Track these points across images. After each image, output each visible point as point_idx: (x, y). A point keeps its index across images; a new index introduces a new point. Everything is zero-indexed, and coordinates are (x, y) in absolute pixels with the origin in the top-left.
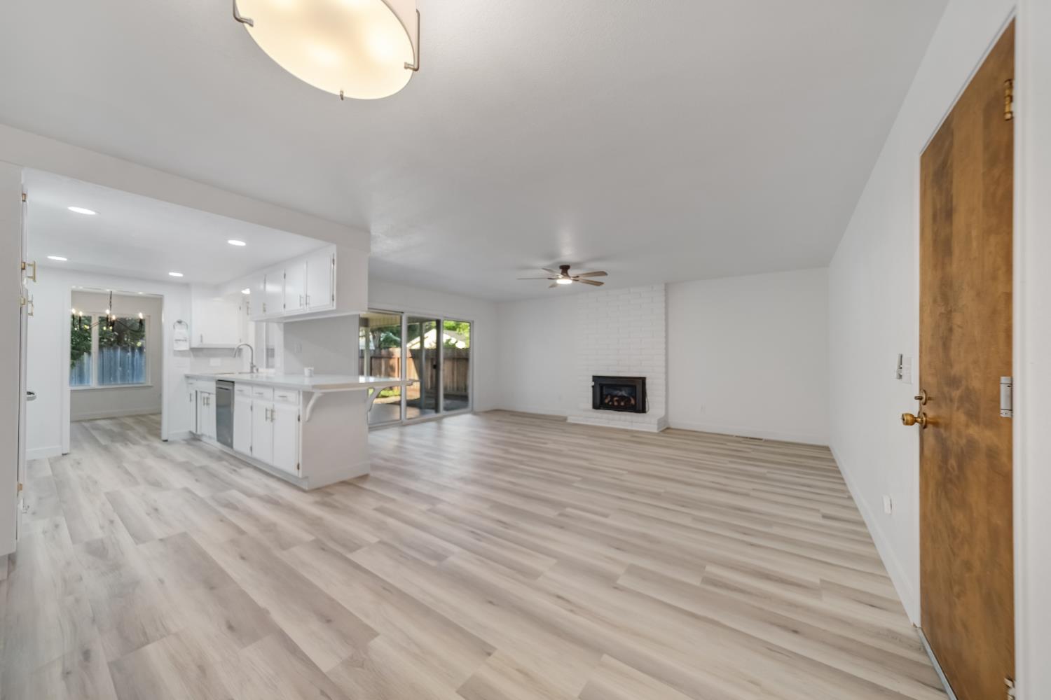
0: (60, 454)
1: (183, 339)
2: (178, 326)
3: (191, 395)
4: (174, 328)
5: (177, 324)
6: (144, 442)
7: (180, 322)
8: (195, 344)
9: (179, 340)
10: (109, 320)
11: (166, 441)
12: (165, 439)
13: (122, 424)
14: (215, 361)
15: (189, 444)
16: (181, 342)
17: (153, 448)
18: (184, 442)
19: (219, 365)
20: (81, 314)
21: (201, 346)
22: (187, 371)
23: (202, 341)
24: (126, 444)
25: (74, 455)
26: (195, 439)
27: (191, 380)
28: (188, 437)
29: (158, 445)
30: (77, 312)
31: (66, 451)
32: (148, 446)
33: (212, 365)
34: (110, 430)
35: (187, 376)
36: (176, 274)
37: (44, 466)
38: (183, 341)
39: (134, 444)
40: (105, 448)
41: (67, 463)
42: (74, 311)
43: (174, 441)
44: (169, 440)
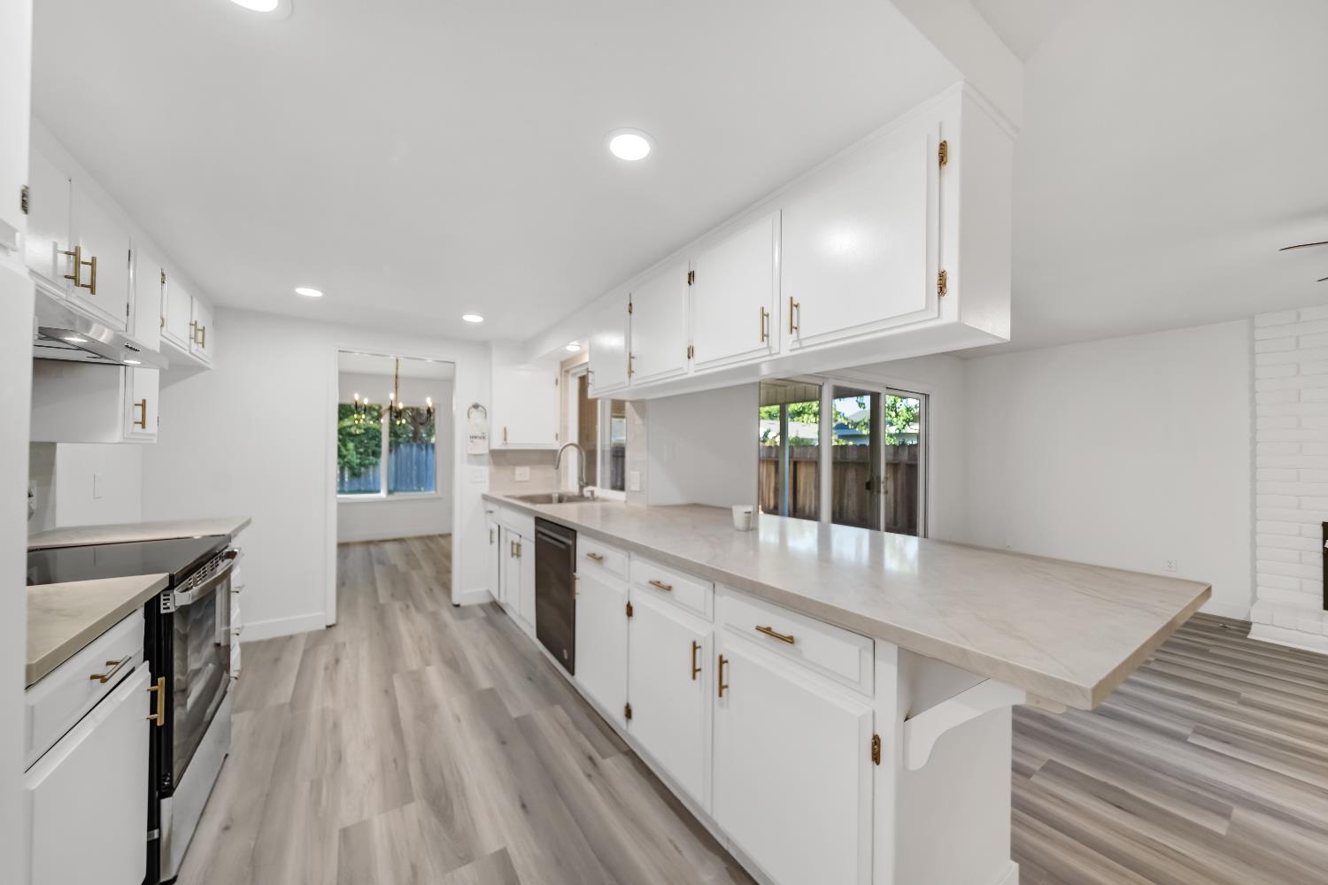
0: (323, 627)
1: (480, 435)
2: (474, 413)
3: (491, 532)
4: (469, 417)
5: (473, 409)
6: (430, 607)
7: (476, 406)
8: (497, 444)
9: (476, 437)
10: (394, 409)
11: (458, 606)
12: (456, 603)
13: (409, 555)
14: (523, 473)
15: (489, 621)
16: (477, 440)
17: (440, 627)
18: (482, 614)
19: (528, 479)
20: (366, 401)
21: (504, 448)
22: (485, 489)
23: (505, 439)
24: (408, 607)
25: (340, 630)
26: (496, 607)
27: (491, 507)
28: (485, 600)
29: (447, 616)
30: (362, 398)
31: (332, 621)
32: (434, 617)
33: (518, 478)
34: (395, 567)
35: (486, 498)
36: (473, 318)
37: (294, 659)
38: (480, 438)
39: (418, 609)
40: (381, 614)
41: (324, 656)
42: (357, 397)
43: (468, 608)
44: (462, 604)
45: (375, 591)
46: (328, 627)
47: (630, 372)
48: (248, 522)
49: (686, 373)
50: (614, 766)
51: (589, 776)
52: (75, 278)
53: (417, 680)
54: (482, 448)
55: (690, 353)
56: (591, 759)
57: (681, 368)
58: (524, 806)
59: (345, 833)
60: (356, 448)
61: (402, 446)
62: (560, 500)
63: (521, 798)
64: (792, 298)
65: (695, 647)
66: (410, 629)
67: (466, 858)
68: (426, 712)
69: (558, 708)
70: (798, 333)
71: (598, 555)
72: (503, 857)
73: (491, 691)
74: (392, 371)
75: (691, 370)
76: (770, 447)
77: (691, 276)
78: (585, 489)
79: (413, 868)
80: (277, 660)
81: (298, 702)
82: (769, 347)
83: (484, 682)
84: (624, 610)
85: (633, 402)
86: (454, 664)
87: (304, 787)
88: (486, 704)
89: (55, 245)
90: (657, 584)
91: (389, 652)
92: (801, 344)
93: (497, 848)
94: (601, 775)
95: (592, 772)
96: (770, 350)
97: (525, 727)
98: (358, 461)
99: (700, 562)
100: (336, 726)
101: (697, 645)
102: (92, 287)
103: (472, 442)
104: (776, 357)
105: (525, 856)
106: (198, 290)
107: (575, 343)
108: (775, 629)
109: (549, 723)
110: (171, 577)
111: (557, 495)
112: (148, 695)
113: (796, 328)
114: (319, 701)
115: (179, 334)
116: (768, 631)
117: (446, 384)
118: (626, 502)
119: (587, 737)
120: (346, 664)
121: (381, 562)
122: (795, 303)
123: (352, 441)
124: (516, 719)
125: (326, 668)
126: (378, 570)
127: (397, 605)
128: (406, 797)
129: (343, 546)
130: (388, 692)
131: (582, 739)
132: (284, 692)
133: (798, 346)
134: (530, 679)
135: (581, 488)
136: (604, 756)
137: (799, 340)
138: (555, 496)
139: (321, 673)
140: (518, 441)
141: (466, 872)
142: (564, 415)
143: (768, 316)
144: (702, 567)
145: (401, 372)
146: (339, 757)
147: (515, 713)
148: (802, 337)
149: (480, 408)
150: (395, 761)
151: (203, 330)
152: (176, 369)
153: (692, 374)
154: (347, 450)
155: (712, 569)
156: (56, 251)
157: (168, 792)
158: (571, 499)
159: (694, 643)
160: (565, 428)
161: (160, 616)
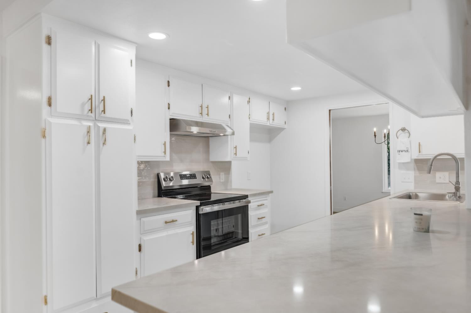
1: (405, 149)
2: (402, 135)
4: (398, 137)
5: (401, 132)
7: (403, 130)
9: (403, 151)
14: (442, 176)
16: (404, 153)
19: (446, 182)
22: (411, 186)
23: (420, 152)
33: (438, 180)
38: (406, 151)
52: (201, 113)
54: (406, 158)
103: (401, 154)
110: (201, 203)
149: (406, 131)
151: (273, 115)
161: (199, 214)
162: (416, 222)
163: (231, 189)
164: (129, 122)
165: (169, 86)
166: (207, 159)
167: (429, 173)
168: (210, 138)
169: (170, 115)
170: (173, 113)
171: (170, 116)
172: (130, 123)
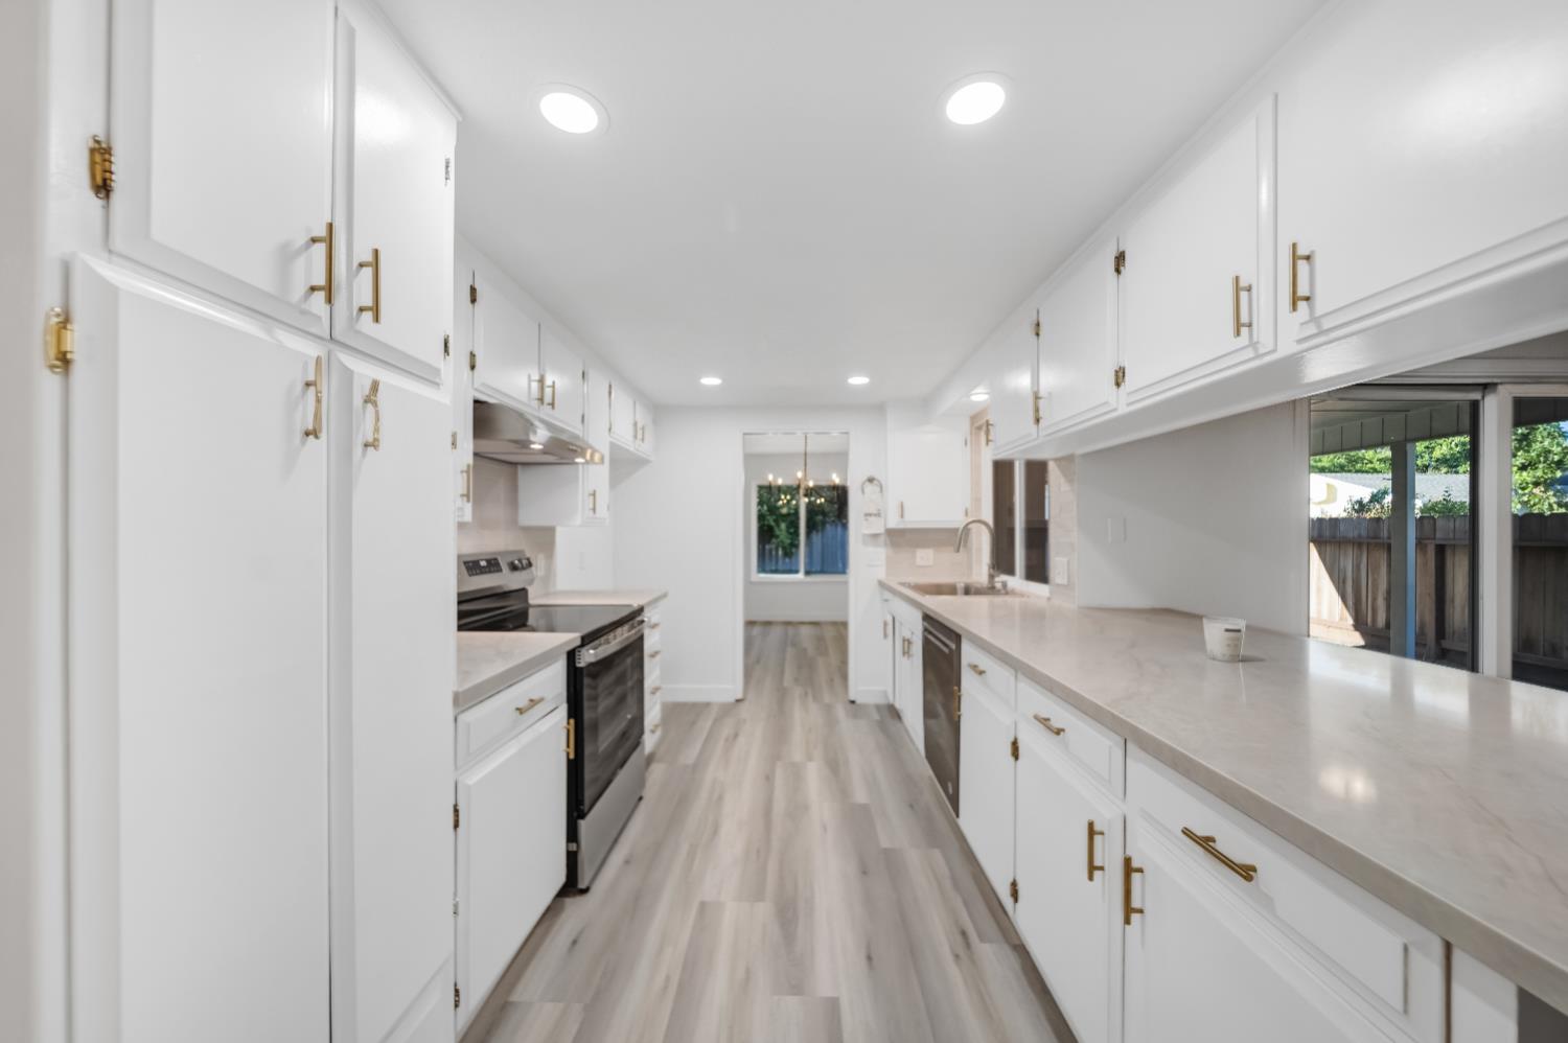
0: (733, 699)
1: (875, 512)
2: (869, 488)
3: (885, 624)
4: (863, 492)
5: (867, 483)
6: (827, 698)
7: (871, 480)
8: (894, 522)
9: (870, 515)
11: (853, 702)
12: (852, 699)
13: (820, 639)
14: (925, 556)
15: (882, 727)
16: (872, 519)
17: (831, 723)
18: (876, 717)
19: (931, 564)
20: (780, 482)
21: (901, 526)
22: (881, 573)
23: (902, 516)
24: (806, 694)
25: (744, 706)
26: (893, 713)
27: (888, 595)
28: (881, 701)
29: (841, 711)
30: (775, 478)
31: (740, 696)
32: (828, 709)
33: (919, 562)
34: (805, 650)
35: (882, 585)
36: (858, 380)
37: (706, 724)
38: (875, 515)
39: (815, 698)
40: (782, 695)
41: (726, 730)
42: (771, 477)
43: (864, 707)
44: (858, 701)
45: (782, 672)
46: (738, 701)
47: (1037, 420)
48: (665, 595)
49: (1115, 410)
50: (993, 956)
51: (957, 957)
52: (541, 400)
53: (796, 775)
54: (878, 527)
55: (1120, 377)
56: (964, 934)
57: (1106, 403)
58: (869, 958)
59: (703, 905)
60: (788, 528)
61: (828, 526)
62: (967, 591)
63: (868, 947)
64: (1294, 245)
65: (1092, 832)
66: (804, 717)
67: (797, 989)
68: (798, 810)
69: (937, 854)
70: (1312, 309)
71: (981, 668)
72: (833, 1005)
73: (865, 808)
74: (802, 450)
75: (1121, 403)
76: (1378, 520)
77: (1120, 259)
78: (997, 579)
79: (748, 971)
80: (694, 723)
81: (698, 767)
82: (1253, 344)
83: (860, 796)
84: (1008, 749)
85: (1056, 460)
86: (835, 767)
87: (684, 848)
88: (857, 821)
89: (529, 376)
90: (1045, 722)
91: (779, 736)
92: (1319, 326)
93: (830, 994)
94: (973, 961)
95: (961, 951)
96: (1256, 349)
97: (891, 861)
98: (789, 541)
99: (1095, 700)
100: (720, 798)
101: (1097, 828)
102: (552, 404)
103: (866, 520)
104: (1267, 359)
105: (857, 1017)
106: (640, 396)
107: (979, 390)
108: (1221, 846)
109: (922, 867)
110: (583, 638)
111: (962, 585)
112: (565, 731)
113: (1307, 299)
114: (713, 772)
115: (624, 434)
116: (1206, 843)
117: (841, 458)
118: (1049, 599)
119: (966, 904)
120: (742, 739)
121: (794, 645)
122: (1301, 251)
123: (783, 521)
124: (885, 849)
125: (727, 740)
126: (790, 651)
127: (797, 691)
128: (758, 895)
129: (750, 624)
130: (769, 778)
131: (958, 903)
132: (690, 755)
133: (1315, 331)
134: (911, 806)
135: (992, 577)
136: (982, 939)
137: (1314, 319)
138: (960, 586)
139: (721, 743)
140: (917, 518)
141: (792, 1002)
142: (976, 483)
143: (1249, 289)
144: (1098, 708)
145: (809, 449)
146: (715, 832)
147: (885, 843)
148: (1319, 312)
149: (875, 482)
150: (758, 851)
151: (643, 429)
152: (624, 465)
153: (1123, 410)
154: (781, 530)
155: (1112, 714)
156: (530, 380)
157: (582, 816)
158: (979, 592)
159: (1091, 825)
160: (977, 500)
161: (576, 669)
162: (1229, 645)
163: (556, 594)
164: (437, 380)
165: (473, 300)
166: (513, 521)
167: (958, 551)
168: (519, 467)
169: (476, 386)
170: (483, 384)
171: (476, 390)
172: (438, 384)
